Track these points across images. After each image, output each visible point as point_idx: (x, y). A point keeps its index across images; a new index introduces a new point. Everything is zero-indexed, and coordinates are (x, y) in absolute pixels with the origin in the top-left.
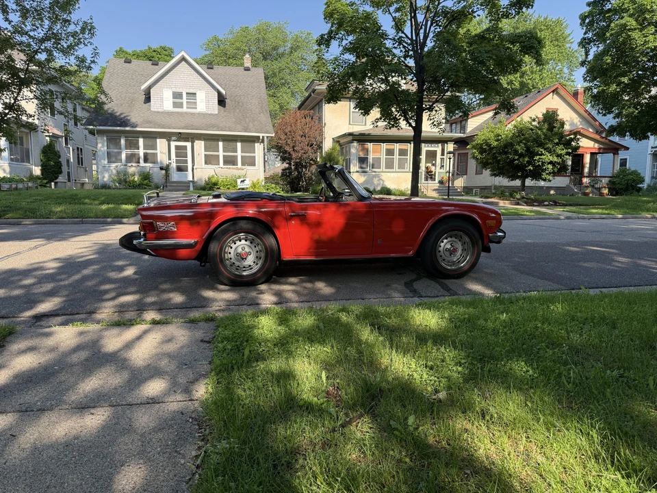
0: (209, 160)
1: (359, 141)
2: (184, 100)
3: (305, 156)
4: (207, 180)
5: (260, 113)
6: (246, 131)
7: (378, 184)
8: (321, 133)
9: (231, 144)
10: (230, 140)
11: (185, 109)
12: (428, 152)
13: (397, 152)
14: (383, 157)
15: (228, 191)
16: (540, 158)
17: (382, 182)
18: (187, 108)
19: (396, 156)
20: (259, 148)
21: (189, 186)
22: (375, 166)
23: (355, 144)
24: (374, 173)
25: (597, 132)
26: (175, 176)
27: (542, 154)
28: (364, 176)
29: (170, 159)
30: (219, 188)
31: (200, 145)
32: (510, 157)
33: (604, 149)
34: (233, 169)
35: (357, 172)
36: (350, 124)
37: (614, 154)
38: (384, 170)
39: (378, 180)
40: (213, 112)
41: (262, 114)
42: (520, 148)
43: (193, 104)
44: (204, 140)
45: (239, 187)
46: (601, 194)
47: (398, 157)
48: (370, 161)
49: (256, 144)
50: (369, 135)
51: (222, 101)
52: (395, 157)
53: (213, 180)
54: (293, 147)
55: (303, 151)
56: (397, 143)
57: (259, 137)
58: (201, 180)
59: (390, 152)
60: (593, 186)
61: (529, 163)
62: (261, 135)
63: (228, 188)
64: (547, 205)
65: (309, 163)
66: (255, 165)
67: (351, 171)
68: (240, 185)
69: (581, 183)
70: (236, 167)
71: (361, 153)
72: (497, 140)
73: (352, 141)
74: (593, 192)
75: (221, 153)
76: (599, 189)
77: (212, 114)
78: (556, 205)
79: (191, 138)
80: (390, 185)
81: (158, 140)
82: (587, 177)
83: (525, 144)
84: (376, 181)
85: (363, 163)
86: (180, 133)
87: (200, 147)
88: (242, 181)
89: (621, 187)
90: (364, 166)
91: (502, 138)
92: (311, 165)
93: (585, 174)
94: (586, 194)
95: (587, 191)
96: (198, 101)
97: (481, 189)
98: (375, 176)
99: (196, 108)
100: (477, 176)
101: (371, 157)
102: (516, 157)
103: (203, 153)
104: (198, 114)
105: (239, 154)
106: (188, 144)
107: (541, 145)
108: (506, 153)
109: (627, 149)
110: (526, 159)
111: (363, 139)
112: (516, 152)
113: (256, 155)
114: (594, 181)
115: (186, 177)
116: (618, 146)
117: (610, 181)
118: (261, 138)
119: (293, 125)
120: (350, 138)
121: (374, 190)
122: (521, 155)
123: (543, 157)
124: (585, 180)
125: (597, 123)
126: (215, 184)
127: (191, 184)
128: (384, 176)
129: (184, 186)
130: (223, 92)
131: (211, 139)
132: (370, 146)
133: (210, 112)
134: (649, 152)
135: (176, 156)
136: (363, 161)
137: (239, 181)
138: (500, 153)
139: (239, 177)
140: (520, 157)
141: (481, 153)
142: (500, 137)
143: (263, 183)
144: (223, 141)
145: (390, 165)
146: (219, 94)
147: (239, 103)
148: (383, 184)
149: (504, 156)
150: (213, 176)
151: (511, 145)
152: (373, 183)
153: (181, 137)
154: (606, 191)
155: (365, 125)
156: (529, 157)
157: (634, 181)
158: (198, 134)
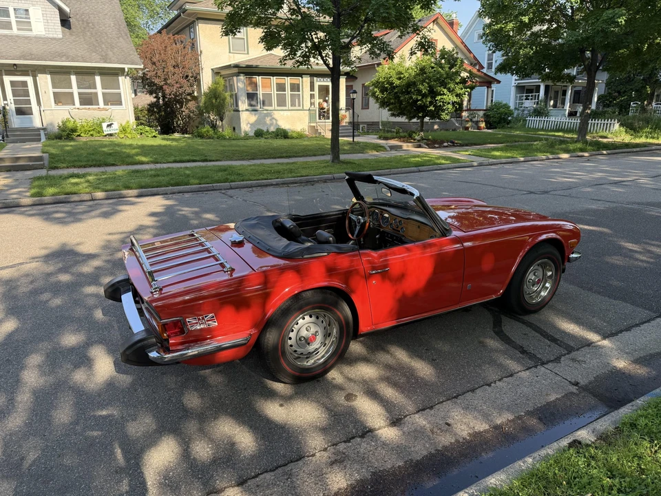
0: (58, 99)
1: (246, 74)
2: (13, 19)
3: (181, 90)
4: (61, 124)
5: (118, 38)
6: (105, 62)
7: (272, 124)
8: (197, 62)
9: (86, 78)
10: (85, 73)
11: (15, 30)
12: (320, 87)
13: (288, 87)
14: (274, 92)
15: (92, 139)
16: (442, 98)
17: (274, 121)
18: (18, 29)
19: (288, 92)
20: (125, 83)
21: (40, 135)
22: (266, 103)
23: (242, 77)
24: (265, 112)
25: (471, 64)
26: (16, 122)
27: (444, 94)
28: (255, 115)
29: (5, 99)
30: (79, 136)
31: (45, 80)
32: (414, 97)
33: (480, 82)
34: (94, 109)
35: (247, 110)
36: (230, 52)
37: (488, 87)
38: (277, 108)
39: (270, 120)
40: (55, 36)
41: (121, 39)
42: (424, 88)
43: (25, 23)
44: (51, 73)
45: (105, 133)
46: (479, 128)
47: (290, 93)
48: (261, 97)
49: (120, 78)
50: (257, 67)
51: (65, 22)
52: (286, 93)
53: (70, 125)
54: (165, 80)
55: (178, 85)
56: (287, 76)
57: (124, 69)
58: (51, 124)
59: (281, 87)
60: (471, 120)
61: (431, 103)
62: (126, 67)
63: (92, 135)
64: (447, 146)
65: (186, 99)
66: (121, 104)
67: (240, 109)
68: (106, 131)
69: (461, 117)
70: (98, 107)
71: (249, 88)
72: (400, 78)
73: (238, 74)
74: (472, 127)
75: (75, 90)
76: (477, 122)
77: (55, 39)
78: (454, 146)
79: (34, 71)
80: (285, 125)
82: (466, 110)
83: (428, 83)
84: (268, 120)
85: (253, 100)
86: (15, 65)
87: (47, 82)
88: (109, 126)
89: (494, 120)
90: (254, 103)
91: (404, 77)
92: (188, 101)
93: (465, 108)
94: (467, 129)
95: (467, 126)
96: (32, 20)
97: (368, 125)
98: (267, 115)
99: (31, 30)
100: (364, 110)
101: (260, 92)
102: (420, 98)
103: (51, 91)
104: (35, 37)
105: (99, 90)
106: (29, 80)
107: (444, 85)
108: (408, 93)
109: (499, 82)
110: (429, 99)
111: (250, 71)
112: (419, 92)
113: (122, 91)
114: (472, 114)
115: (31, 121)
116: (491, 80)
117: (484, 114)
118: (126, 70)
119: (162, 52)
120: (236, 70)
121: (268, 131)
122: (424, 96)
123: (444, 97)
124: (465, 114)
125: (472, 55)
126: (74, 130)
127: (42, 133)
128: (277, 115)
129: (31, 135)
130: (67, 9)
131: (60, 73)
132: (259, 79)
133: (51, 36)
134: (513, 85)
135: (14, 95)
136: (251, 96)
137: (104, 125)
138: (403, 93)
139: (104, 121)
140: (423, 98)
141: (382, 92)
142: (402, 76)
143: (135, 127)
144: (76, 74)
145: (282, 102)
146: (61, 11)
147: (88, 23)
148: (276, 124)
149: (407, 96)
150: (68, 120)
151: (414, 84)
152: (265, 123)
153: (17, 70)
154: (483, 125)
155: (248, 53)
156: (432, 97)
157: (506, 114)
158: (40, 65)
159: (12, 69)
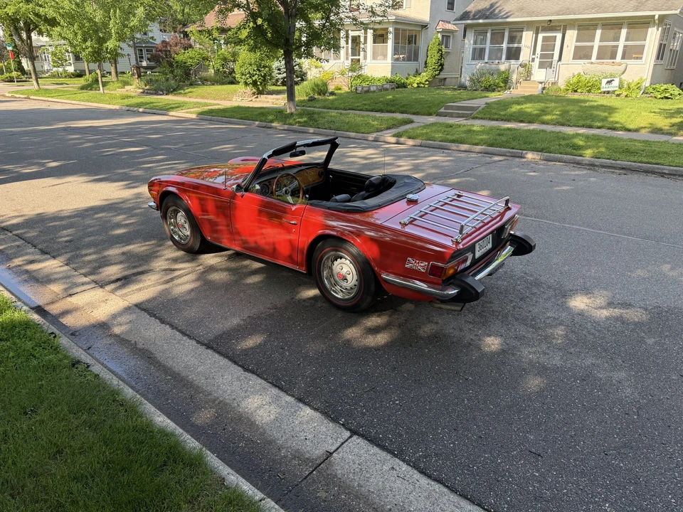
6: (637, 11)
10: (613, 25)
20: (653, 35)
26: (536, 75)
29: (534, 54)
31: (572, 35)
34: (608, 64)
44: (579, 27)
45: (602, 90)
49: (649, 29)
57: (654, 16)
62: (656, 14)
66: (640, 58)
68: (604, 87)
70: (613, 61)
75: (597, 43)
79: (563, 26)
81: (524, 33)
86: (550, 21)
87: (572, 37)
88: (609, 82)
103: (574, 44)
105: (622, 43)
106: (559, 35)
113: (647, 43)
118: (656, 17)
127: (540, 86)
131: (586, 27)
135: (542, 50)
137: (604, 81)
139: (608, 76)
144: (603, 26)
153: (550, 26)
158: (572, 20)
159: (546, 25)
